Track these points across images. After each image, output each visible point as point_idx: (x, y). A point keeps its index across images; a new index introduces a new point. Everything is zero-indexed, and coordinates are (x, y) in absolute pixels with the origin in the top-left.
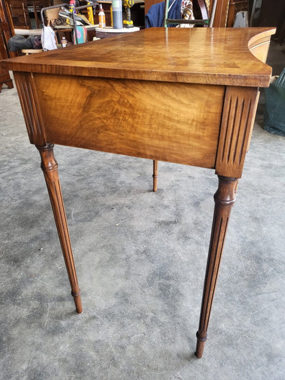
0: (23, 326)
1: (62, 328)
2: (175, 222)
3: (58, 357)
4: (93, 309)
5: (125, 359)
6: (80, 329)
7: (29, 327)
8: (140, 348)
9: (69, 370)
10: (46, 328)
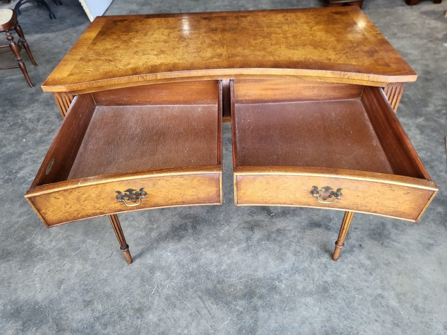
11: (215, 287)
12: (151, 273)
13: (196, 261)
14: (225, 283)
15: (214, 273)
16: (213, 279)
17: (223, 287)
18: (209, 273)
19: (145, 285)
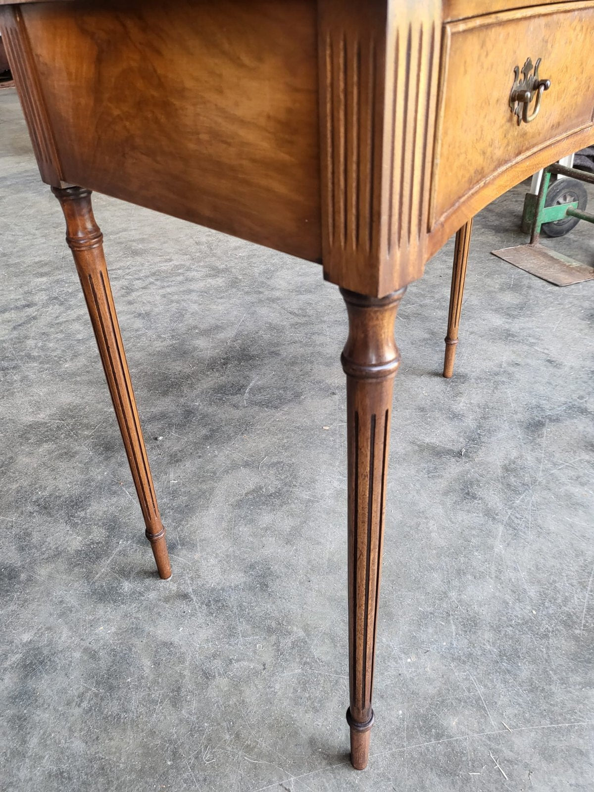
0: (61, 564)
1: (120, 595)
2: (459, 454)
3: (85, 644)
4: (192, 579)
5: (199, 701)
6: (149, 608)
7: (69, 571)
8: (241, 692)
9: (91, 676)
10: (94, 583)
11: (576, 638)
12: (438, 736)
13: (476, 625)
14: (578, 617)
15: (535, 616)
16: (551, 629)
17: (585, 626)
18: (528, 624)
19: (467, 780)
